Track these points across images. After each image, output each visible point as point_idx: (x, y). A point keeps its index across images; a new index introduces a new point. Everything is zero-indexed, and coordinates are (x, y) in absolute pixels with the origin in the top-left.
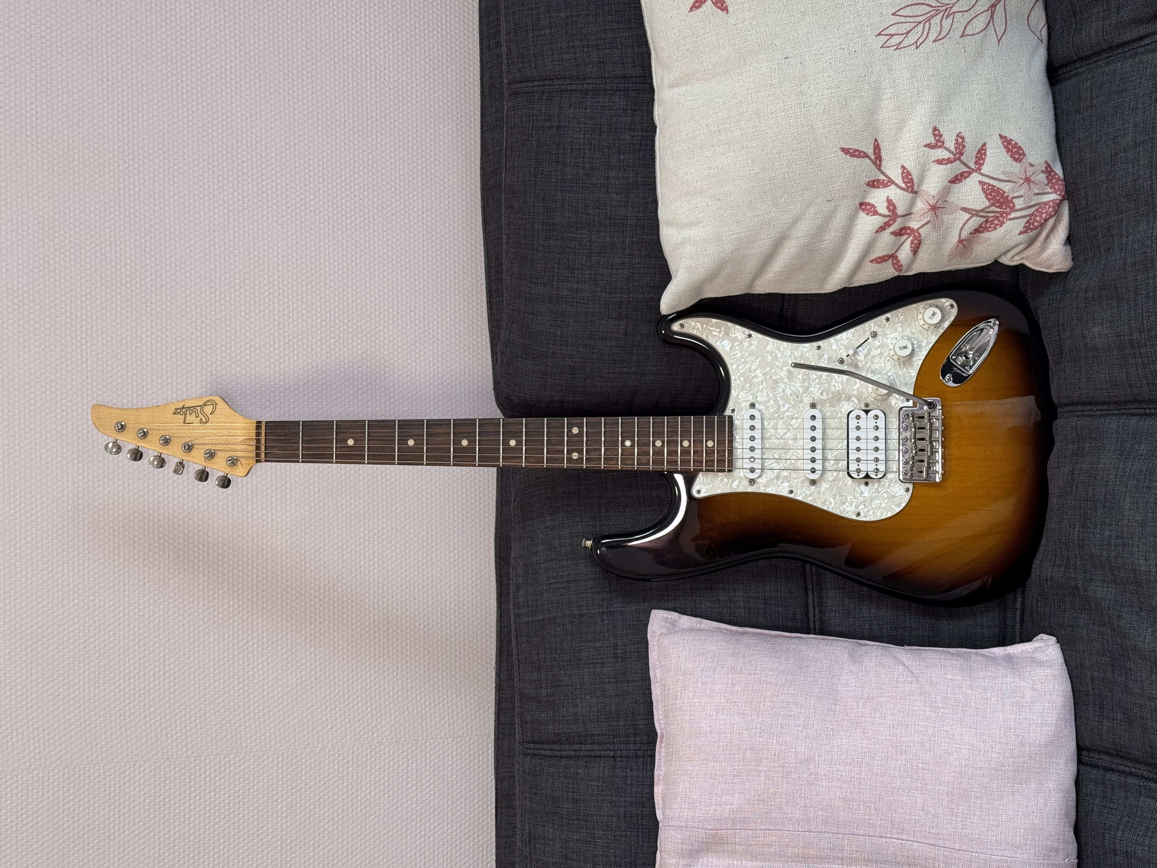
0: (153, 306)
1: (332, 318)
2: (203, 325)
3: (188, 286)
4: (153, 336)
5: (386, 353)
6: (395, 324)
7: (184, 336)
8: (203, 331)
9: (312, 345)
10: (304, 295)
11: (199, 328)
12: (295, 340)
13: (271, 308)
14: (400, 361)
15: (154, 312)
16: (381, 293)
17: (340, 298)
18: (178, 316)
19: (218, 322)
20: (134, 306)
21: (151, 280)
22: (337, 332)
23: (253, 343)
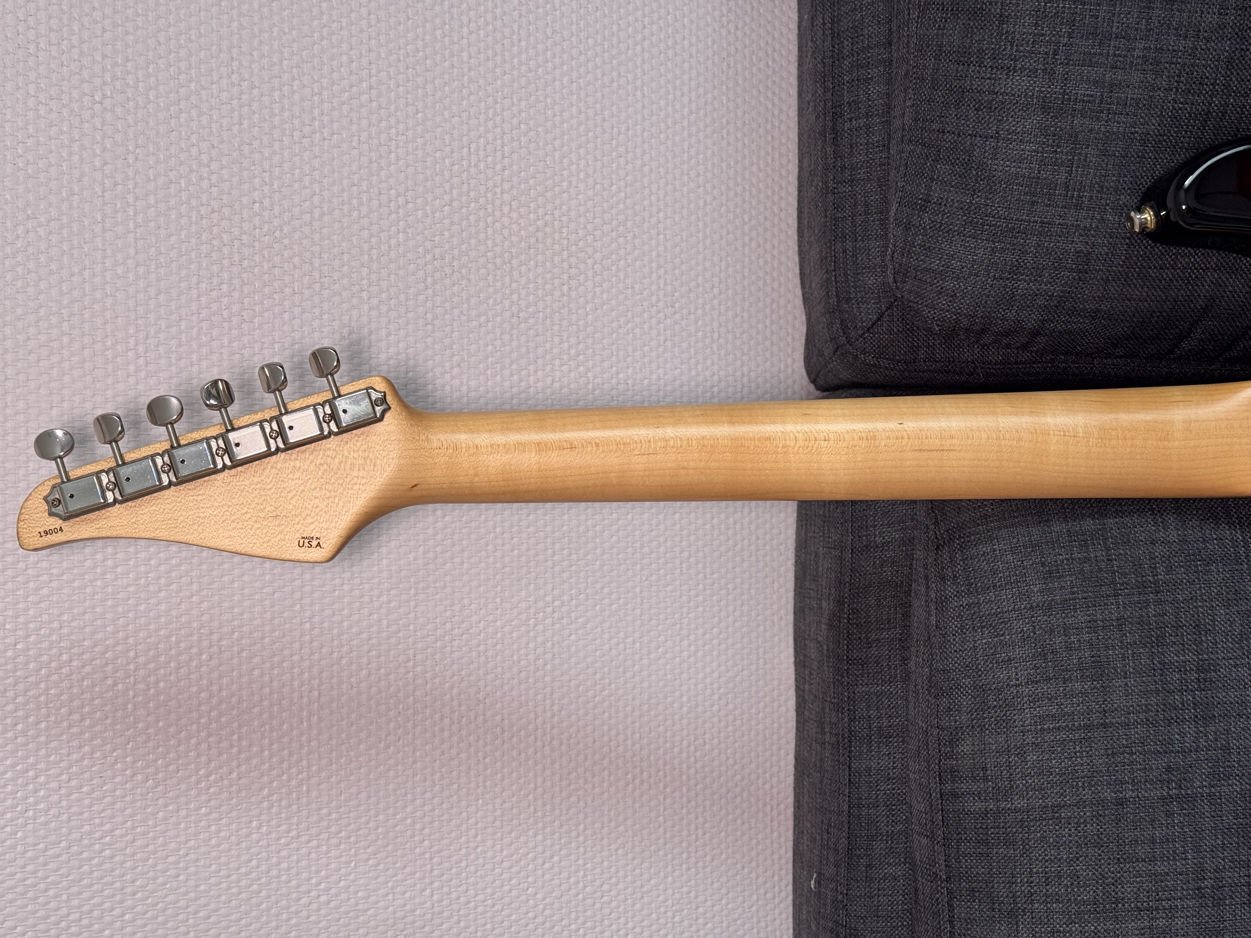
0: (108, 103)
1: (473, 158)
2: (214, 153)
3: (183, 65)
4: (108, 169)
5: (573, 237)
6: (590, 181)
7: (173, 175)
8: (214, 166)
9: (433, 213)
10: (420, 105)
11: (205, 158)
12: (401, 200)
13: (354, 127)
14: (598, 256)
15: (108, 116)
16: (566, 115)
17: (487, 119)
18: (162, 129)
19: (246, 149)
20: (65, 98)
21: (104, 44)
22: (482, 189)
23: (316, 199)
